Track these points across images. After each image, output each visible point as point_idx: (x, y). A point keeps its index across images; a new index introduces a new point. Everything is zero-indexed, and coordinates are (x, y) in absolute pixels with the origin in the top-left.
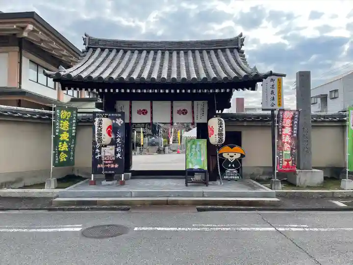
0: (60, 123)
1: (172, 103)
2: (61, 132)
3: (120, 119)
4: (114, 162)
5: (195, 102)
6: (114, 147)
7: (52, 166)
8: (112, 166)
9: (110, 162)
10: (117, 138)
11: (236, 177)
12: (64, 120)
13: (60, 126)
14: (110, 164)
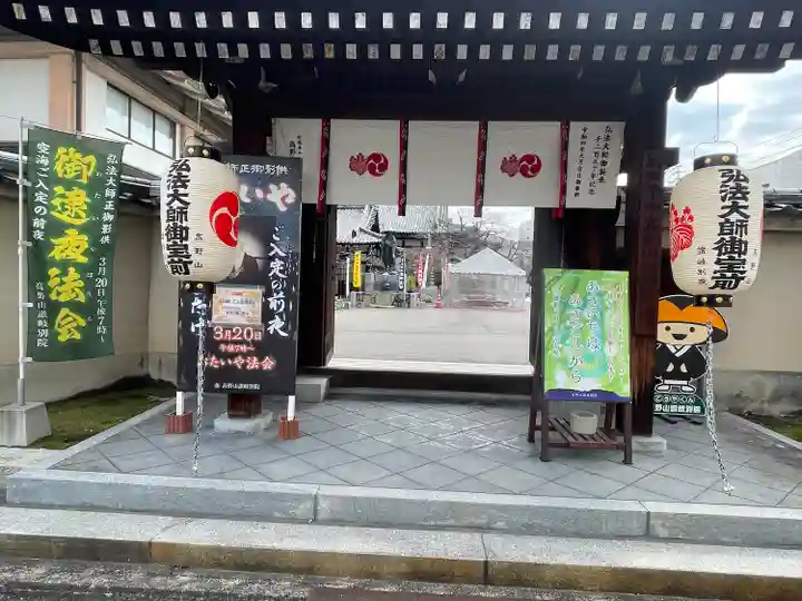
0: (51, 195)
1: (484, 127)
2: (57, 228)
3: (283, 185)
4: (261, 349)
5: (576, 128)
6: (259, 291)
7: (23, 359)
8: (253, 364)
9: (244, 348)
10: (272, 259)
11: (689, 409)
12: (69, 185)
13: (50, 207)
14: (245, 355)
